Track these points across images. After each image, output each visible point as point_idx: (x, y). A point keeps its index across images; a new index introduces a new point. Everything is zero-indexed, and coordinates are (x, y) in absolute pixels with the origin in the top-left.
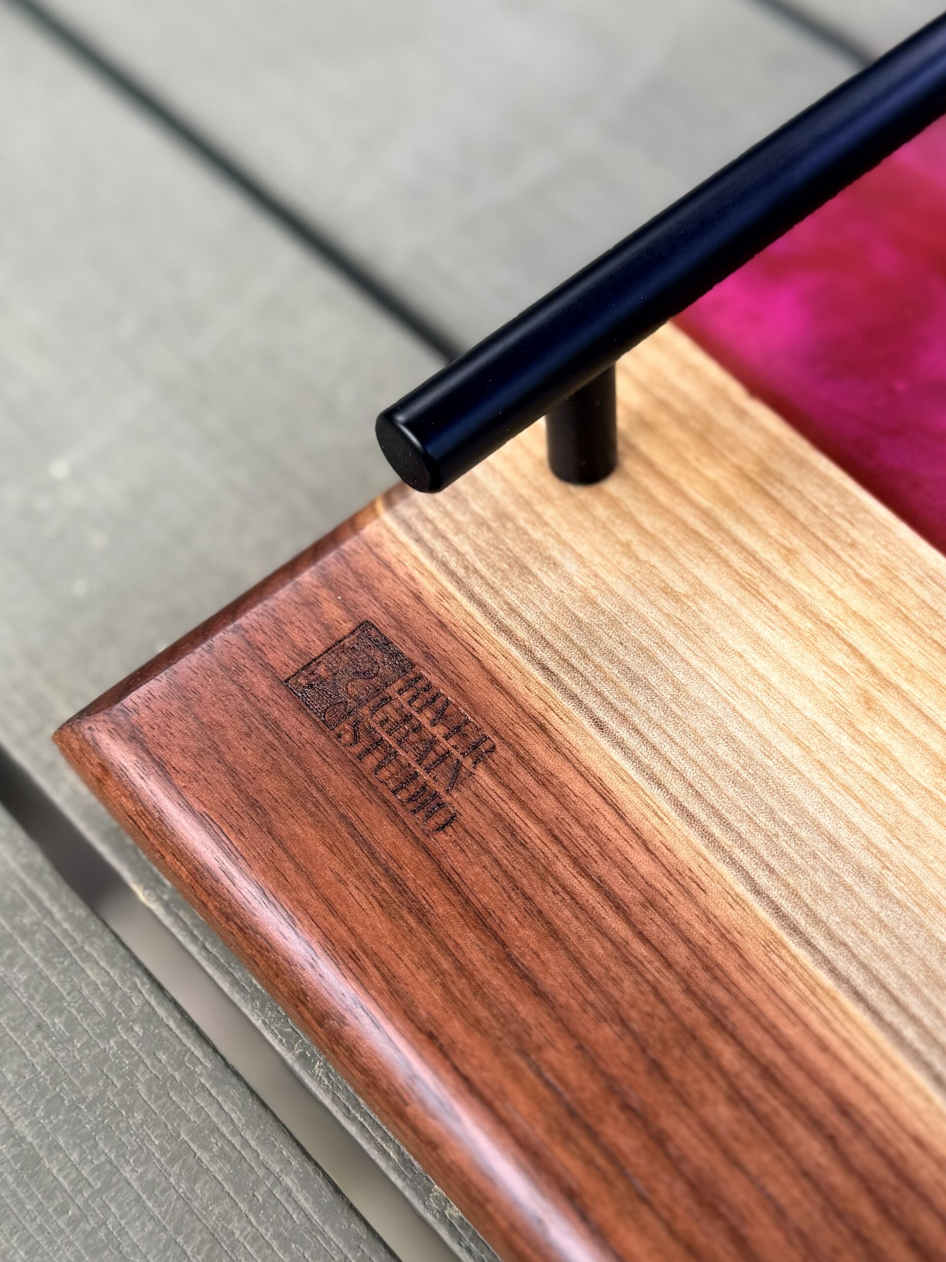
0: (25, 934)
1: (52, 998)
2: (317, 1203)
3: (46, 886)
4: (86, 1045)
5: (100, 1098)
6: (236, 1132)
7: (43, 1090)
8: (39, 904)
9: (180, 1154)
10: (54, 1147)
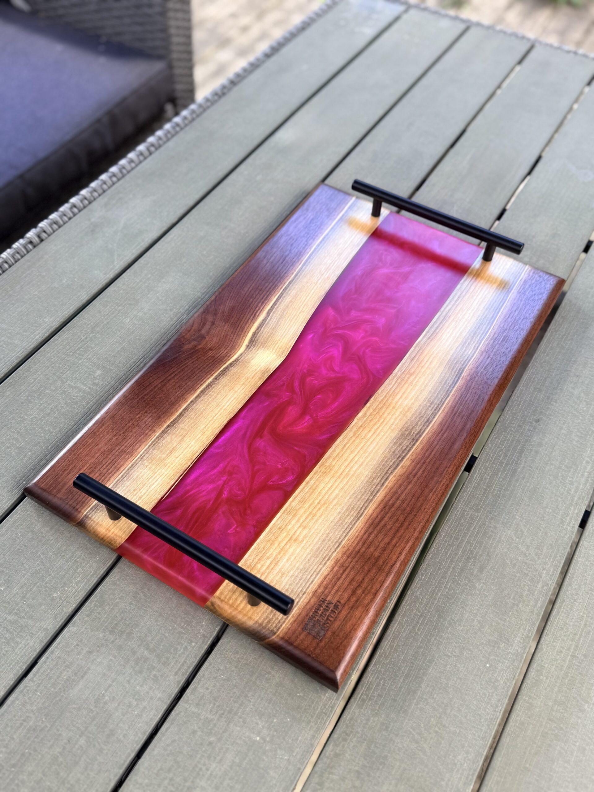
0: (368, 696)
2: (395, 623)
3: (357, 696)
4: (384, 674)
5: (392, 668)
6: (389, 641)
7: (395, 679)
8: (361, 696)
9: (396, 650)
10: (403, 673)
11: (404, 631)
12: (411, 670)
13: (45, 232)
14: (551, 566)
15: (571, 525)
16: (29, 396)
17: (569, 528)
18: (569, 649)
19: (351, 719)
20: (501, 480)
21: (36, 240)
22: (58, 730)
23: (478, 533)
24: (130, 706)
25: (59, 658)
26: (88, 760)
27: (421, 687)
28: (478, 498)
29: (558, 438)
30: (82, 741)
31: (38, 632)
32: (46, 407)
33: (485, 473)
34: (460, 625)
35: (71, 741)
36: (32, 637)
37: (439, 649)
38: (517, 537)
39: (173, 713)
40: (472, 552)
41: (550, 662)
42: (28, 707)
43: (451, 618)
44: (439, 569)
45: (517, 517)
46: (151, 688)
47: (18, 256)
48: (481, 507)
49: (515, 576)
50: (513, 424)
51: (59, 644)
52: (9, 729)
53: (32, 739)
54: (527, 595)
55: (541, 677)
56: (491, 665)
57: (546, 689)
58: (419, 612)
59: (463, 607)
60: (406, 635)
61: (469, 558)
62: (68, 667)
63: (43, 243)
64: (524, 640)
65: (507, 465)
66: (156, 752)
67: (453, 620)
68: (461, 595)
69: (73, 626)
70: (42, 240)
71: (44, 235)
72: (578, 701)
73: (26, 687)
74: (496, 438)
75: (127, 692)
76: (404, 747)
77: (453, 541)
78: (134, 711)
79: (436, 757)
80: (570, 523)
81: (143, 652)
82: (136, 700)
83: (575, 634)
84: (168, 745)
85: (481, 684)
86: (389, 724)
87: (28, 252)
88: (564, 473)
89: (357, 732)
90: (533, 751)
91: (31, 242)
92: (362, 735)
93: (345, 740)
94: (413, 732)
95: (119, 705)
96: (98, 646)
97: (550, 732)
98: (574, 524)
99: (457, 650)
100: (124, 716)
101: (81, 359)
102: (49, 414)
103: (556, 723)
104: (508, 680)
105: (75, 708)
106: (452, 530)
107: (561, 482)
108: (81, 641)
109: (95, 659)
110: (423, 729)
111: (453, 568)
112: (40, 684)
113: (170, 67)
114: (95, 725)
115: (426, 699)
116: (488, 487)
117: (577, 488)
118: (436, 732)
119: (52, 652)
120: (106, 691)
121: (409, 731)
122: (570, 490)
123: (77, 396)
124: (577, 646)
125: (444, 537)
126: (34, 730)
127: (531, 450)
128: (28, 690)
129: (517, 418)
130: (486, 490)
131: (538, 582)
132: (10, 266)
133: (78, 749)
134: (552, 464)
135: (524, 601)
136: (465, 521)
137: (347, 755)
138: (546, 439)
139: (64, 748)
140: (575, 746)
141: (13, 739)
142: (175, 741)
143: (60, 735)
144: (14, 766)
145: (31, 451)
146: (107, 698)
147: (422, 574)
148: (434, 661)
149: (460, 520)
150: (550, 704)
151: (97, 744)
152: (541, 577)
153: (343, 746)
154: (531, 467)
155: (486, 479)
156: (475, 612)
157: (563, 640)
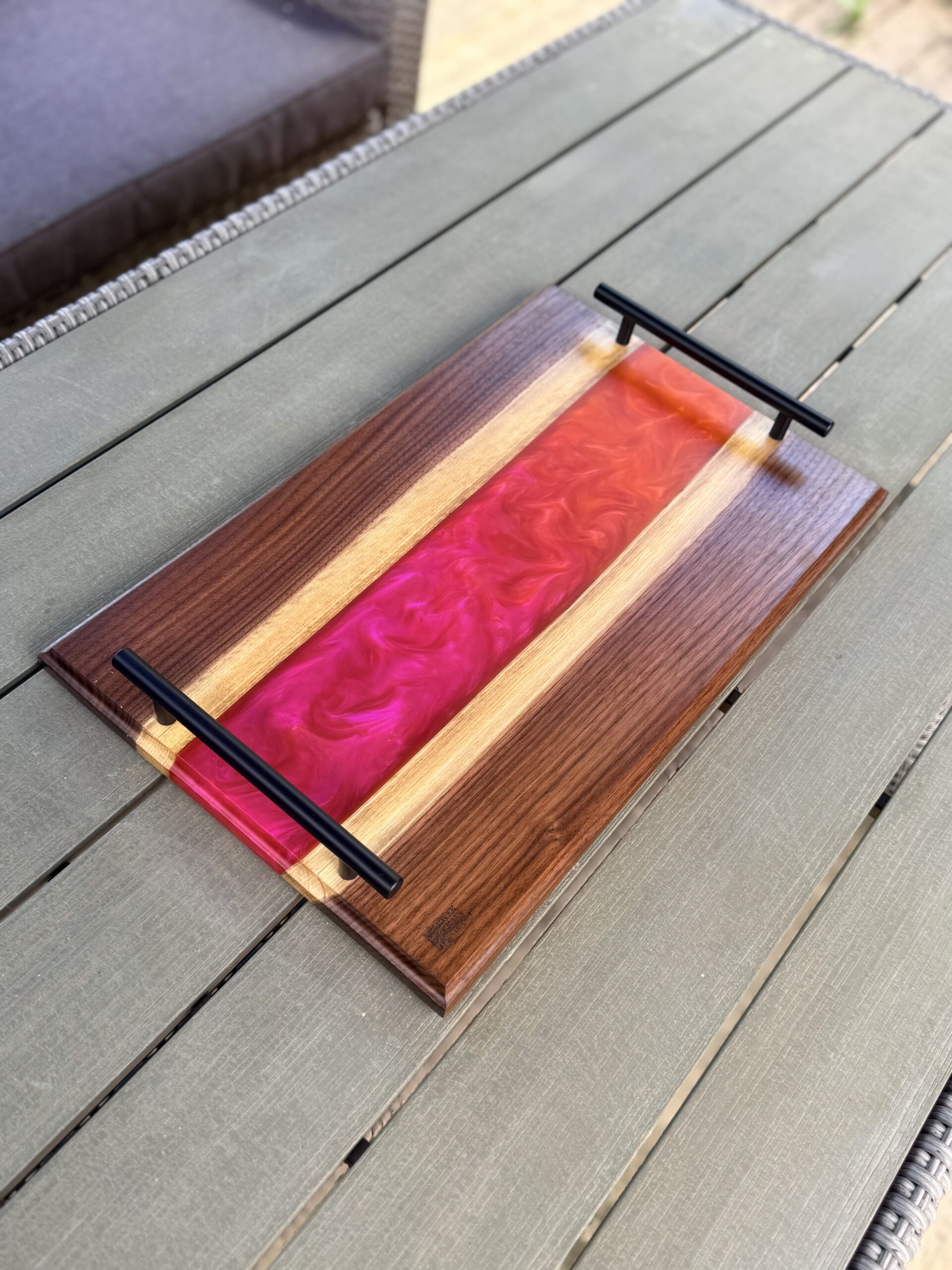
1: (544, 973)
4: (554, 960)
5: (567, 954)
7: (568, 969)
9: (577, 931)
10: (581, 963)
11: (593, 909)
12: (593, 962)
13: (167, 265)
14: (818, 859)
15: (859, 808)
16: (113, 496)
17: (855, 812)
18: (822, 975)
19: (497, 1012)
20: (770, 729)
21: (153, 275)
22: (86, 956)
23: (722, 796)
24: (192, 940)
25: (103, 860)
26: (122, 1002)
27: (603, 987)
28: (731, 748)
29: (864, 686)
30: (118, 977)
31: (77, 821)
32: (133, 516)
33: (749, 716)
34: (672, 914)
35: (102, 974)
36: (68, 826)
37: (638, 940)
38: (778, 812)
39: (251, 962)
40: (708, 821)
41: (793, 987)
42: (49, 918)
43: (662, 903)
44: (658, 834)
45: (783, 783)
46: (225, 922)
47: (123, 295)
48: (734, 762)
49: (764, 863)
50: (804, 655)
51: (105, 841)
52: (18, 942)
53: (48, 961)
54: (776, 891)
55: (776, 1006)
56: (707, 976)
57: (779, 1023)
58: (619, 887)
59: (681, 891)
60: (595, 914)
61: (703, 827)
62: (113, 874)
63: (162, 282)
64: (761, 951)
65: (782, 710)
66: (218, 1007)
67: (664, 906)
68: (682, 875)
69: (129, 821)
70: (161, 278)
71: (166, 271)
72: (822, 1046)
73: (49, 891)
74: (774, 670)
75: (191, 922)
76: (564, 1062)
77: (685, 800)
78: (197, 949)
79: (608, 1085)
80: (857, 805)
81: (223, 873)
82: (202, 934)
83: (836, 957)
84: (236, 1002)
85: (688, 999)
86: (550, 1028)
87: (139, 291)
88: (863, 735)
89: (503, 1031)
90: (746, 1101)
91: (145, 278)
92: (509, 1035)
93: (484, 1038)
94: (581, 1045)
95: (176, 937)
96: (160, 854)
97: (774, 1080)
98: (863, 808)
99: (662, 947)
100: (181, 953)
101: (193, 457)
102: (136, 527)
103: (784, 1069)
104: (728, 1001)
105: (114, 931)
106: (685, 785)
107: (856, 747)
108: (137, 843)
109: (153, 871)
110: (596, 1044)
111: (678, 837)
112: (70, 891)
113: (387, 54)
114: (139, 958)
115: (607, 1004)
116: (750, 736)
117: (878, 758)
118: (614, 1051)
119: (94, 851)
120: (162, 916)
121: (576, 1042)
122: (868, 760)
123: (180, 509)
124: (834, 973)
125: (673, 792)
126: (53, 949)
127: (822, 696)
128: (52, 896)
129: (809, 649)
130: (746, 739)
131: (796, 877)
132: (110, 307)
133: (111, 985)
134: (847, 720)
135: (771, 898)
136: (707, 777)
137: (483, 1058)
138: (846, 685)
139: (91, 981)
140: (806, 1104)
141: (23, 956)
142: (247, 997)
143: (88, 962)
144: (18, 991)
145: (103, 573)
146: (161, 925)
147: (633, 837)
148: (627, 955)
149: (700, 773)
150: (782, 1043)
151: (137, 984)
152: (801, 871)
153: (480, 1046)
154: (817, 719)
155: (748, 724)
156: (698, 900)
157: (817, 961)
